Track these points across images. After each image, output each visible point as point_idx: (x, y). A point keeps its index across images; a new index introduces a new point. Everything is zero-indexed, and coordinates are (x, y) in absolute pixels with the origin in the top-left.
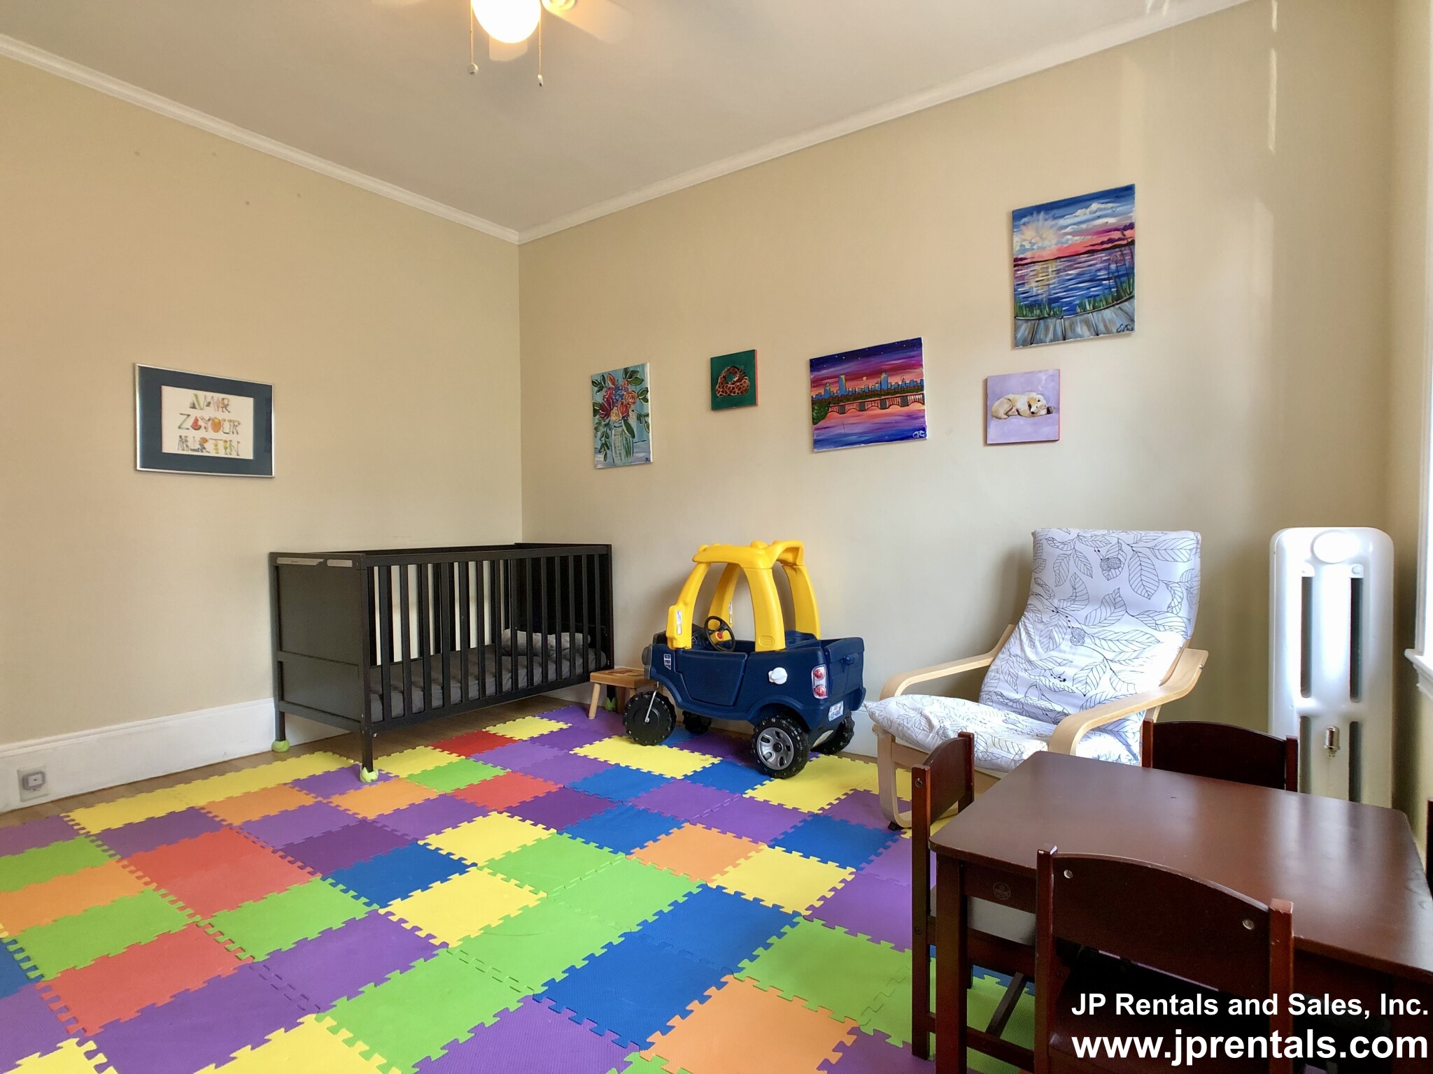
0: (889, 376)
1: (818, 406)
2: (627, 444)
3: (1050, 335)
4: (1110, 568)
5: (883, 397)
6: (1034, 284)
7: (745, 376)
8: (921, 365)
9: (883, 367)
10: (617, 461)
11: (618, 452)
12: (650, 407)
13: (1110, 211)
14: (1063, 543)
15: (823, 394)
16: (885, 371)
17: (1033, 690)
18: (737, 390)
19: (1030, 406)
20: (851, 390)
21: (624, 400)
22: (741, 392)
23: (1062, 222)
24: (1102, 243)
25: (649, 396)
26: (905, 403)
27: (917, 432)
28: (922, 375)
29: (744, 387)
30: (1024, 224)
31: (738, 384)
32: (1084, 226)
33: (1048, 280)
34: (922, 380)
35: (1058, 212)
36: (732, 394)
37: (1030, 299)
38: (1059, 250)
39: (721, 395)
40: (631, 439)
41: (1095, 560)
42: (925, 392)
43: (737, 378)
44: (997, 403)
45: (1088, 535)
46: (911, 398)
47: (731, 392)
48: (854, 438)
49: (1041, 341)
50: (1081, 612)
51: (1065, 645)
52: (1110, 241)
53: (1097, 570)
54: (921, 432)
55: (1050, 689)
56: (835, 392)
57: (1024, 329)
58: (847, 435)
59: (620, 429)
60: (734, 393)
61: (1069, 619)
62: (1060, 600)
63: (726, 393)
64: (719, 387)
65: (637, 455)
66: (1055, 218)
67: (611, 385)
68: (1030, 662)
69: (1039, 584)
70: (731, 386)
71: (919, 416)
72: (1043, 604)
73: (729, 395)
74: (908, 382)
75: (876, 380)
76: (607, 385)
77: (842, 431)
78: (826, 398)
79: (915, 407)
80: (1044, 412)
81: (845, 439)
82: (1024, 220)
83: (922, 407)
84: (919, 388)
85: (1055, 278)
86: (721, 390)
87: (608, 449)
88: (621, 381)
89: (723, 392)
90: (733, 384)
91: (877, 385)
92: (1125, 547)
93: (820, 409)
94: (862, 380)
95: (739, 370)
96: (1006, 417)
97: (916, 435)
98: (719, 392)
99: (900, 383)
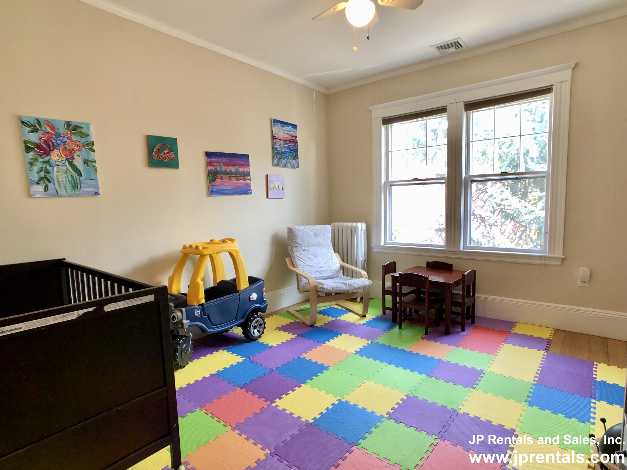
0: (239, 167)
1: (211, 175)
2: (73, 180)
3: (282, 165)
4: (316, 236)
5: (237, 176)
6: (278, 146)
7: (172, 151)
8: (249, 166)
9: (237, 163)
10: (62, 192)
11: (62, 185)
12: (96, 156)
13: (293, 130)
14: (302, 230)
15: (213, 169)
16: (238, 165)
17: (317, 273)
18: (167, 158)
19: (278, 187)
20: (225, 170)
21: (67, 146)
22: (170, 160)
23: (284, 129)
24: (292, 140)
25: (95, 148)
26: (245, 180)
27: (249, 192)
28: (249, 169)
29: (171, 157)
30: (276, 125)
31: (168, 155)
32: (288, 132)
33: (281, 146)
34: (250, 171)
35: (284, 125)
36: (164, 160)
37: (278, 151)
38: (284, 137)
39: (156, 159)
40: (78, 177)
41: (312, 234)
42: (251, 176)
43: (167, 151)
44: (271, 184)
45: (307, 227)
46: (247, 178)
47: (163, 158)
48: (227, 192)
49: (280, 166)
50: (312, 249)
51: (315, 259)
52: (293, 140)
53: (313, 237)
54: (250, 192)
55: (322, 271)
56: (219, 170)
57: (276, 161)
58: (224, 190)
59: (64, 168)
60: (165, 159)
61: (310, 251)
62: (304, 247)
63: (160, 158)
64: (155, 154)
65: (85, 189)
66: (282, 127)
67: (49, 130)
68: (310, 266)
69: (296, 243)
70: (163, 155)
71: (249, 185)
72: (299, 249)
73: (162, 160)
74: (245, 171)
75: (234, 168)
76: (43, 128)
77: (222, 188)
78: (215, 172)
79: (248, 181)
80: (281, 189)
81: (223, 191)
82: (276, 124)
83: (250, 182)
84: (249, 174)
85: (283, 146)
86: (156, 156)
87: (50, 182)
88: (62, 130)
89: (157, 157)
90: (164, 154)
91: (235, 170)
92: (318, 230)
93: (212, 176)
94: (229, 167)
95: (168, 147)
96: (273, 189)
97: (249, 193)
98: (155, 157)
99: (243, 171)
